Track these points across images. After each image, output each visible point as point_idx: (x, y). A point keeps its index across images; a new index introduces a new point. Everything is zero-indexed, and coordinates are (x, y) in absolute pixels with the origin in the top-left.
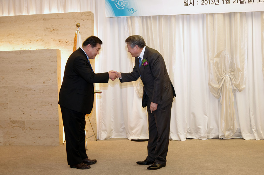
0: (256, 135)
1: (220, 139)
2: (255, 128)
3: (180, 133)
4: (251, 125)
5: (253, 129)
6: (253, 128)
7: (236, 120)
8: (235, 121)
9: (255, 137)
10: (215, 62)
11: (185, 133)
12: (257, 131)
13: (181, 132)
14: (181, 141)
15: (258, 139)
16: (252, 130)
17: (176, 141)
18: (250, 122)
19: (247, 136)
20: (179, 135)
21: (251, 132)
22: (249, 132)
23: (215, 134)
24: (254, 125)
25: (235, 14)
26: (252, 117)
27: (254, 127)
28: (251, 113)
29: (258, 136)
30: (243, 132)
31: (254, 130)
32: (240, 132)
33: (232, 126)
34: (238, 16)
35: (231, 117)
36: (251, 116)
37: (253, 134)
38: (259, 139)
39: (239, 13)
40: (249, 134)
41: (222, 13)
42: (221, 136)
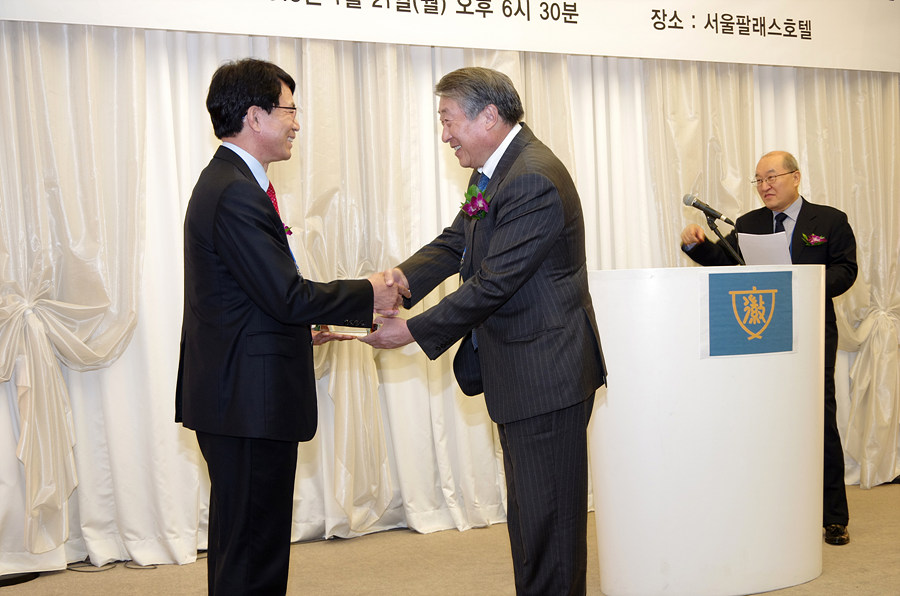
0: (456, 511)
1: (329, 539)
2: (452, 486)
3: (173, 532)
4: (437, 475)
5: (444, 490)
6: (447, 487)
7: (387, 459)
8: (384, 465)
9: (453, 522)
10: (307, 232)
11: (193, 532)
12: (460, 496)
13: (175, 529)
14: (176, 563)
15: (464, 526)
16: (442, 492)
17: (154, 566)
18: (435, 461)
19: (427, 521)
20: (170, 541)
21: (438, 501)
22: (433, 504)
23: (307, 521)
24: (450, 473)
25: (376, 48)
26: (442, 445)
27: (451, 483)
28: (438, 429)
29: (465, 516)
30: (411, 506)
31: (448, 493)
32: (402, 505)
33: (375, 484)
34: (390, 57)
35: (371, 448)
36: (437, 439)
37: (447, 507)
38: (468, 527)
39: (393, 45)
40: (431, 511)
41: (330, 41)
42: (336, 528)
